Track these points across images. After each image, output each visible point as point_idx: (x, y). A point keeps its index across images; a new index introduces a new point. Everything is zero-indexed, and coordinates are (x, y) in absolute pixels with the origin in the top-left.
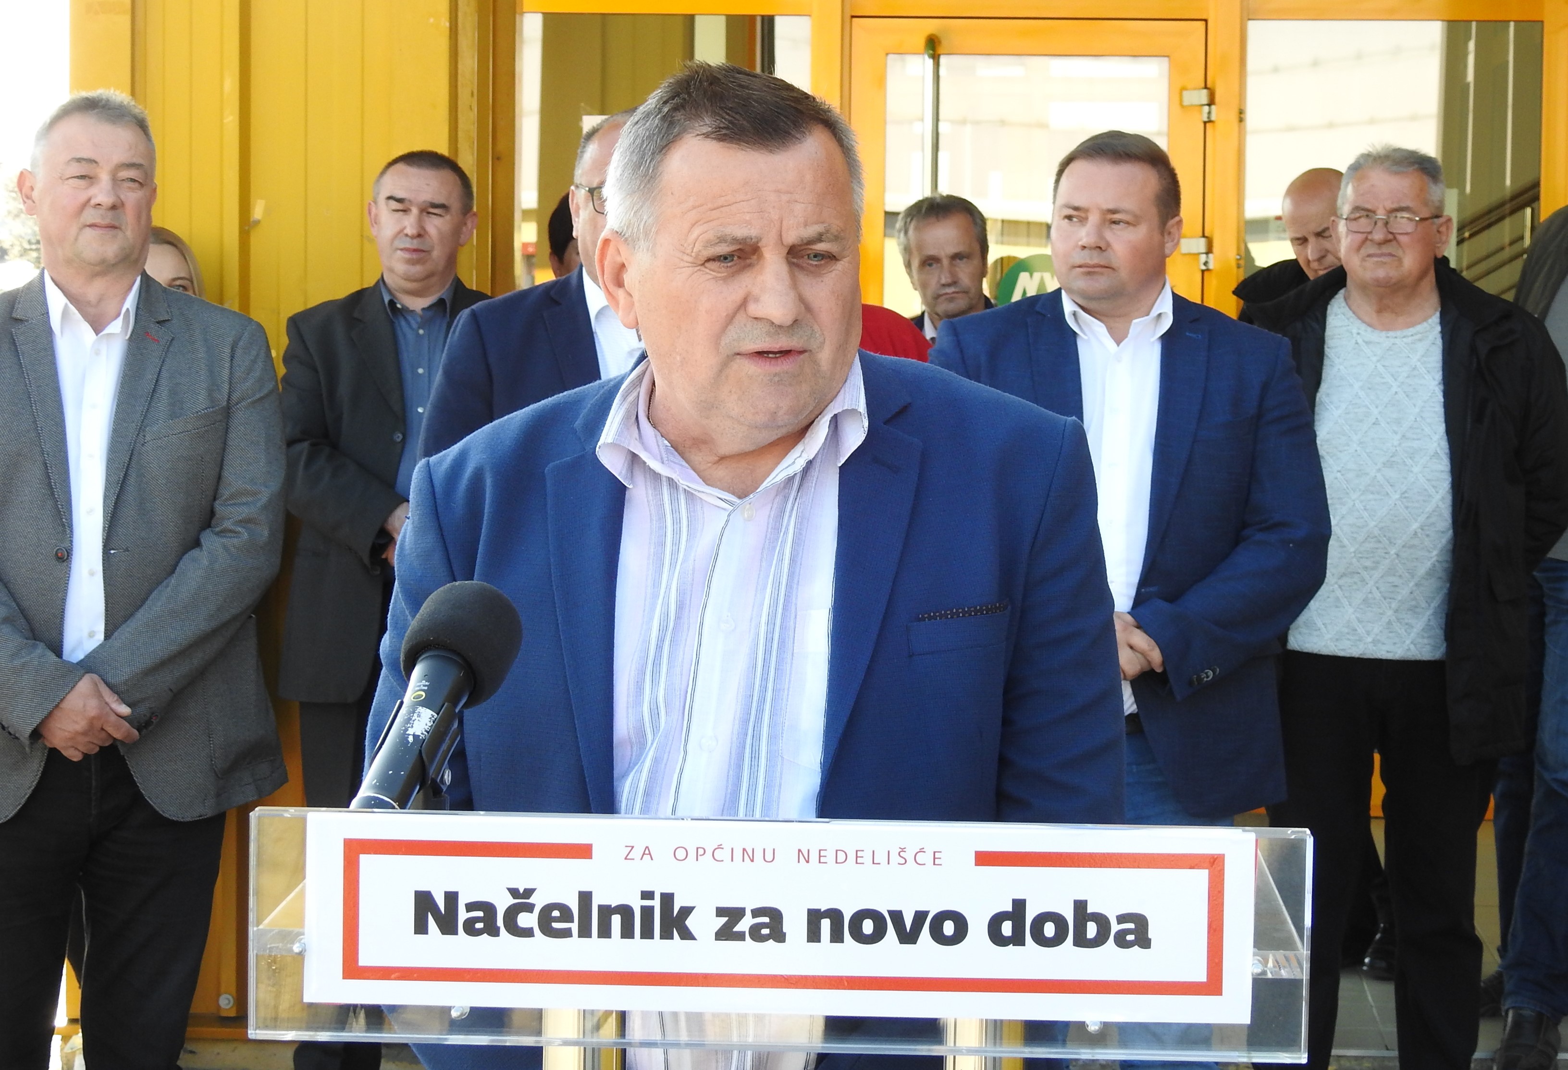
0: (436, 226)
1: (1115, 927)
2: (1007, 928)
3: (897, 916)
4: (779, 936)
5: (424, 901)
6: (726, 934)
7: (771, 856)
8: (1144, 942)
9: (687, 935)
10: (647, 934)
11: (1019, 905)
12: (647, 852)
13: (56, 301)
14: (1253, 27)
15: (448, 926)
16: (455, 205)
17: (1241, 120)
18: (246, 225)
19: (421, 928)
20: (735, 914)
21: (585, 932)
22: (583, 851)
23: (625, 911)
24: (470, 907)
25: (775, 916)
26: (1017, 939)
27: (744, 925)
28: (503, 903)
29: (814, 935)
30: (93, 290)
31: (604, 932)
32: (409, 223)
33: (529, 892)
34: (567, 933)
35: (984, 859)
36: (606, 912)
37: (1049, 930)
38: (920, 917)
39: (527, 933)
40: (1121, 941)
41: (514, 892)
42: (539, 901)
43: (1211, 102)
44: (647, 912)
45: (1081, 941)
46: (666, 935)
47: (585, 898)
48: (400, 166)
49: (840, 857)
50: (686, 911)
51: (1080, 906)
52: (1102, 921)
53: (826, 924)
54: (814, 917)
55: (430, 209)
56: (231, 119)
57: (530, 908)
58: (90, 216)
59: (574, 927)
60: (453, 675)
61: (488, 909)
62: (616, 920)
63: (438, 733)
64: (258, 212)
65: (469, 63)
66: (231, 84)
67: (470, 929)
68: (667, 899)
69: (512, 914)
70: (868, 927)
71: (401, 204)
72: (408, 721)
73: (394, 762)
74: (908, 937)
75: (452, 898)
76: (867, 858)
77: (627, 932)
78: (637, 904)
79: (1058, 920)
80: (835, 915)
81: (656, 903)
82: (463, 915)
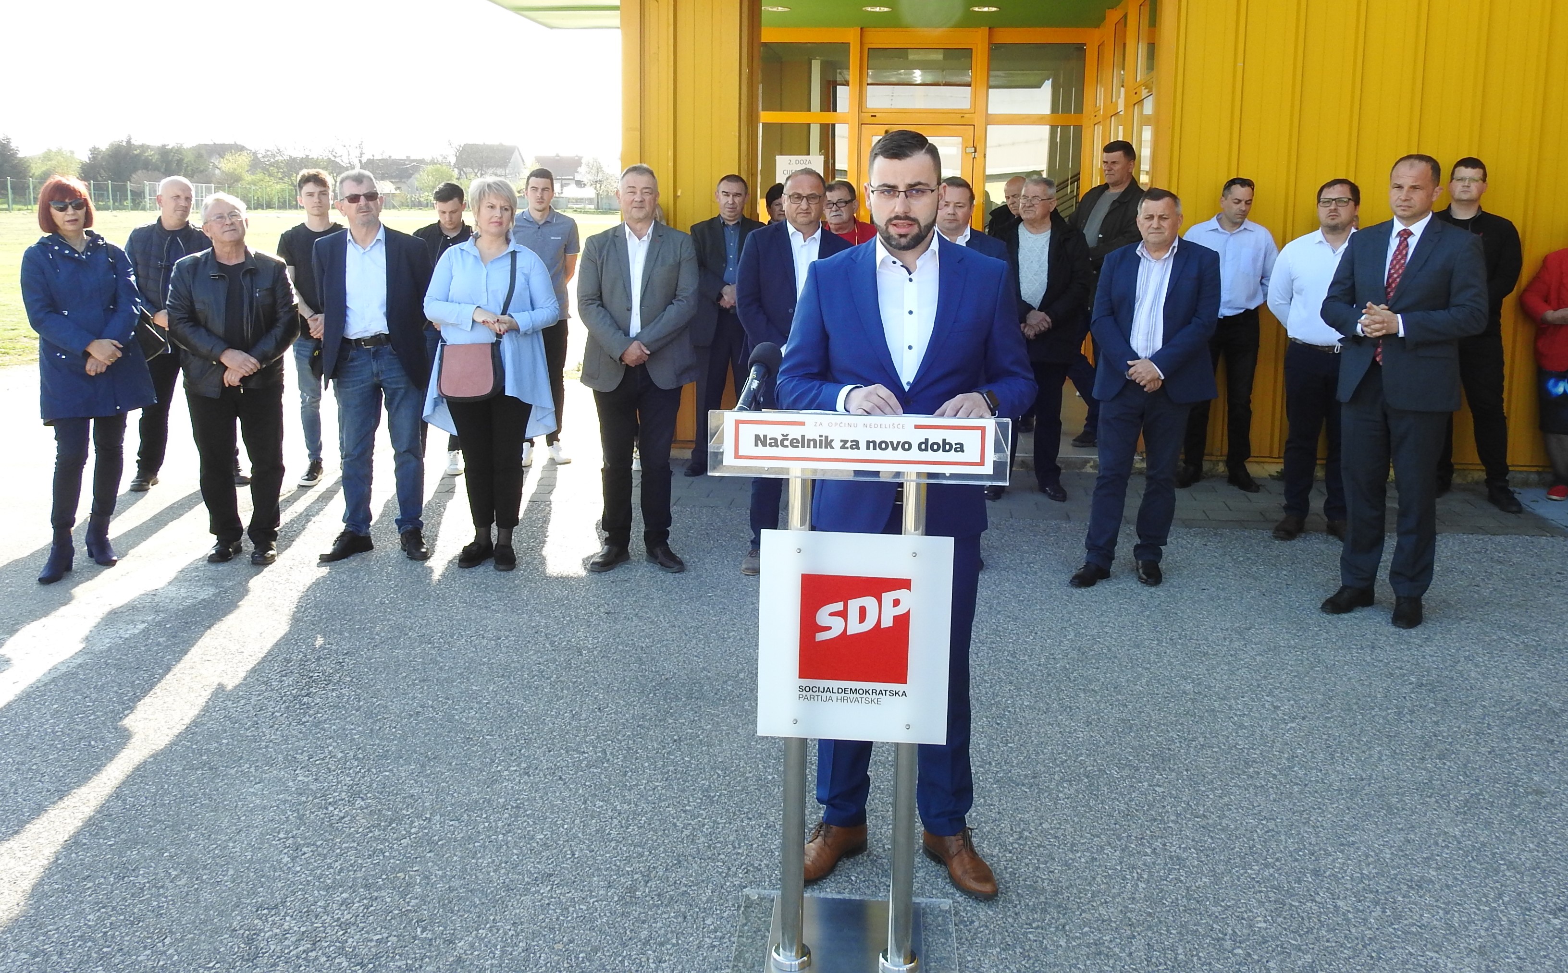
0: (737, 200)
1: (954, 446)
2: (923, 446)
3: (892, 443)
4: (858, 448)
5: (757, 437)
6: (843, 447)
7: (856, 426)
8: (963, 451)
9: (832, 447)
10: (821, 447)
11: (927, 440)
12: (821, 424)
13: (627, 230)
14: (988, 127)
15: (764, 445)
16: (743, 193)
17: (985, 157)
18: (676, 197)
19: (756, 445)
20: (846, 442)
21: (803, 446)
22: (802, 424)
23: (815, 441)
24: (770, 439)
25: (857, 442)
26: (926, 449)
27: (848, 445)
28: (780, 438)
29: (868, 448)
30: (638, 227)
31: (809, 447)
32: (730, 199)
33: (787, 435)
34: (798, 447)
35: (917, 427)
36: (809, 441)
37: (935, 447)
38: (898, 443)
39: (787, 446)
40: (956, 451)
41: (783, 435)
42: (790, 437)
43: (975, 151)
44: (821, 441)
45: (944, 450)
46: (826, 447)
47: (803, 437)
48: (725, 181)
49: (876, 426)
50: (832, 441)
51: (944, 440)
52: (950, 445)
53: (871, 445)
54: (868, 443)
55: (736, 195)
56: (671, 164)
57: (787, 439)
58: (635, 204)
59: (800, 445)
60: (763, 370)
61: (776, 439)
62: (812, 443)
63: (759, 387)
64: (679, 194)
66: (671, 153)
67: (770, 445)
68: (826, 437)
69: (782, 441)
70: (883, 446)
71: (727, 194)
72: (751, 384)
73: (747, 396)
74: (895, 449)
75: (765, 436)
76: (883, 426)
77: (815, 447)
78: (818, 439)
79: (938, 444)
80: (874, 442)
81: (823, 438)
82: (768, 441)
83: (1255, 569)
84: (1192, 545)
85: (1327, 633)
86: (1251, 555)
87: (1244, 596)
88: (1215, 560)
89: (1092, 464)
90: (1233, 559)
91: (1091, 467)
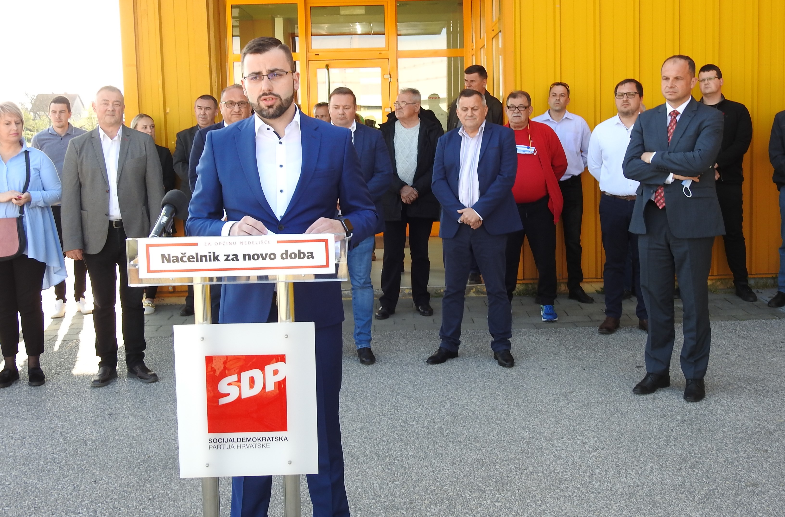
0: (208, 112)
1: (307, 255)
2: (284, 256)
3: (262, 255)
4: (237, 260)
5: (163, 256)
6: (227, 260)
7: (235, 244)
8: (312, 257)
9: (218, 260)
10: (210, 260)
11: (287, 251)
12: (209, 244)
13: (102, 133)
14: (399, 60)
15: (169, 261)
16: (213, 107)
17: (397, 81)
18: (165, 114)
19: (163, 262)
20: (228, 256)
21: (197, 261)
22: (196, 244)
23: (206, 256)
24: (173, 257)
25: (237, 256)
26: (287, 258)
27: (230, 258)
28: (180, 256)
29: (245, 259)
30: (110, 129)
31: (201, 261)
32: (202, 112)
33: (185, 253)
34: (194, 261)
35: (279, 242)
36: (201, 257)
37: (293, 256)
38: (266, 254)
39: (186, 262)
40: (308, 257)
41: (182, 254)
42: (188, 255)
43: (391, 77)
44: (210, 256)
45: (300, 258)
46: (214, 260)
47: (197, 254)
48: (200, 99)
49: (249, 243)
50: (218, 256)
51: (299, 251)
52: (304, 254)
53: (247, 257)
54: (245, 256)
55: (207, 108)
56: (161, 90)
57: (185, 256)
58: (108, 113)
59: (195, 260)
60: (172, 209)
61: (177, 257)
62: (204, 258)
63: (168, 222)
64: (168, 111)
65: (214, 75)
66: (160, 82)
67: (173, 261)
68: (214, 253)
69: (182, 258)
70: (256, 257)
71: (200, 108)
72: (162, 219)
73: (158, 228)
74: (264, 259)
75: (169, 255)
76: (255, 243)
77: (206, 260)
78: (208, 255)
79: (295, 254)
80: (249, 255)
81: (212, 254)
82: (172, 259)
83: (580, 353)
84: (539, 340)
85: (624, 392)
86: (579, 344)
87: (571, 372)
88: (554, 349)
89: (474, 290)
90: (566, 348)
91: (474, 292)
